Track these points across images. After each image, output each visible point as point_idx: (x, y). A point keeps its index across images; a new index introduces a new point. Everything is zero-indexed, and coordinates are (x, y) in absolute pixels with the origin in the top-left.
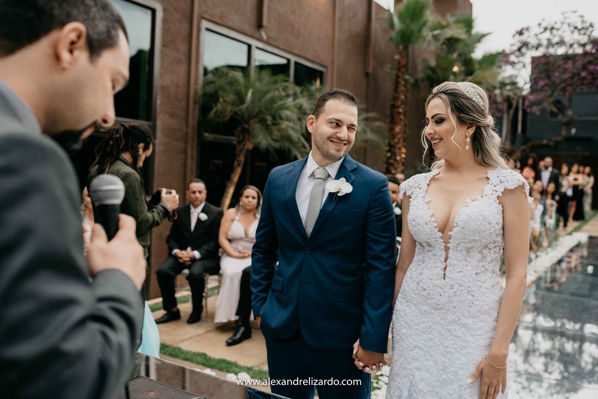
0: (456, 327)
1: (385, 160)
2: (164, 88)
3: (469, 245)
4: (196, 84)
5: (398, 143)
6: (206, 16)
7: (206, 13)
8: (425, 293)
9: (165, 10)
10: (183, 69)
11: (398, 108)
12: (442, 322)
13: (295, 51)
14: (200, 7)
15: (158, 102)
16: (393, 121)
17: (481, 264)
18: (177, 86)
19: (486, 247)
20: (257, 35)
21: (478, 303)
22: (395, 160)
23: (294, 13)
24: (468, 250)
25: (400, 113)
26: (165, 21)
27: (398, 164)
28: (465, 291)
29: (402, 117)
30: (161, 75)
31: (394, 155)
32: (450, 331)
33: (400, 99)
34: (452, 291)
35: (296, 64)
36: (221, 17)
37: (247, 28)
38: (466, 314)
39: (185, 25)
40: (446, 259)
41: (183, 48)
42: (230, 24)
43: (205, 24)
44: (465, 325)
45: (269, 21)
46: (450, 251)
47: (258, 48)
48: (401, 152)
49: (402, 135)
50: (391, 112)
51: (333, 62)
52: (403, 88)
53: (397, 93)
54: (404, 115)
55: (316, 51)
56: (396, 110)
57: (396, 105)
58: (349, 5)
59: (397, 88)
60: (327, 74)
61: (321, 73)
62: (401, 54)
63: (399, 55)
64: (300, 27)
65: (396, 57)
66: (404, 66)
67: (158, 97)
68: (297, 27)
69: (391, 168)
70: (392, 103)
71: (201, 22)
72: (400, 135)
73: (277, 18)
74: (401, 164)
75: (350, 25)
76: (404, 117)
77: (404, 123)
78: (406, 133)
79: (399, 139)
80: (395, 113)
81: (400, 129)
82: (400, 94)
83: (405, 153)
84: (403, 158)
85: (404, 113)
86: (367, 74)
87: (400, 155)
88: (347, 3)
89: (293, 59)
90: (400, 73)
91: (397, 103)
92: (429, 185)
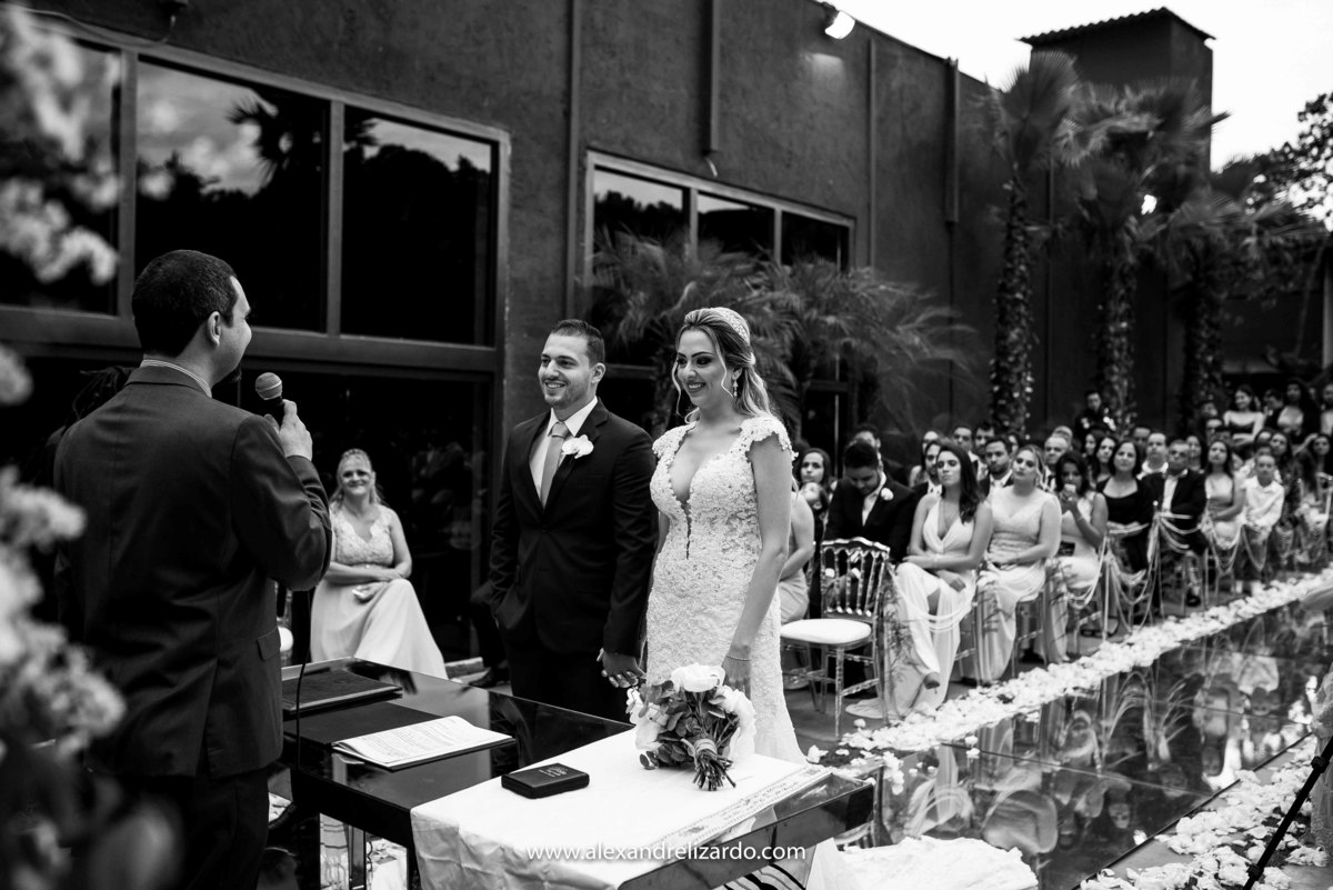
0: (702, 618)
1: (989, 401)
2: (515, 282)
3: (712, 515)
4: (579, 271)
5: (1016, 363)
6: (594, 143)
7: (597, 138)
8: (669, 578)
9: (514, 141)
10: (551, 246)
11: (1012, 291)
12: (688, 612)
13: (781, 193)
14: (583, 129)
15: (507, 309)
16: (1004, 321)
17: (729, 538)
18: (542, 279)
19: (734, 516)
20: (700, 169)
21: (725, 586)
22: (1011, 399)
23: (778, 119)
24: (712, 521)
25: (1017, 302)
26: (514, 161)
27: (1017, 407)
28: (710, 572)
29: (1022, 309)
30: (511, 260)
31: (1007, 389)
32: (696, 623)
33: (1017, 273)
34: (696, 573)
35: (785, 214)
36: (624, 143)
37: (678, 157)
38: (712, 599)
39: (556, 165)
40: (689, 533)
41: (552, 206)
42: (645, 153)
43: (593, 158)
44: (710, 615)
45: (724, 139)
46: (693, 524)
47: (702, 193)
48: (1023, 381)
49: (1025, 346)
50: (999, 300)
51: (869, 206)
52: (1023, 250)
53: (1011, 261)
54: (1026, 305)
55: (829, 187)
56: (1009, 297)
57: (1009, 285)
58: (901, 89)
59: (1009, 250)
60: (855, 231)
61: (845, 230)
62: (1015, 180)
63: (1012, 182)
64: (791, 144)
65: (1008, 187)
66: (1022, 204)
67: (507, 301)
68: (785, 145)
69: (1002, 416)
70: (1000, 282)
71: (585, 155)
72: (1020, 348)
73: (742, 131)
74: (1024, 408)
75: (904, 128)
76: (1027, 309)
77: (1028, 321)
78: (1033, 343)
79: (1017, 355)
80: (1008, 301)
81: (1019, 335)
82: (1016, 262)
83: (1032, 385)
84: (1028, 394)
85: (1026, 300)
86: (949, 225)
87: (1022, 389)
88: (895, 84)
89: (779, 208)
90: (1015, 218)
91: (1010, 281)
92: (681, 443)
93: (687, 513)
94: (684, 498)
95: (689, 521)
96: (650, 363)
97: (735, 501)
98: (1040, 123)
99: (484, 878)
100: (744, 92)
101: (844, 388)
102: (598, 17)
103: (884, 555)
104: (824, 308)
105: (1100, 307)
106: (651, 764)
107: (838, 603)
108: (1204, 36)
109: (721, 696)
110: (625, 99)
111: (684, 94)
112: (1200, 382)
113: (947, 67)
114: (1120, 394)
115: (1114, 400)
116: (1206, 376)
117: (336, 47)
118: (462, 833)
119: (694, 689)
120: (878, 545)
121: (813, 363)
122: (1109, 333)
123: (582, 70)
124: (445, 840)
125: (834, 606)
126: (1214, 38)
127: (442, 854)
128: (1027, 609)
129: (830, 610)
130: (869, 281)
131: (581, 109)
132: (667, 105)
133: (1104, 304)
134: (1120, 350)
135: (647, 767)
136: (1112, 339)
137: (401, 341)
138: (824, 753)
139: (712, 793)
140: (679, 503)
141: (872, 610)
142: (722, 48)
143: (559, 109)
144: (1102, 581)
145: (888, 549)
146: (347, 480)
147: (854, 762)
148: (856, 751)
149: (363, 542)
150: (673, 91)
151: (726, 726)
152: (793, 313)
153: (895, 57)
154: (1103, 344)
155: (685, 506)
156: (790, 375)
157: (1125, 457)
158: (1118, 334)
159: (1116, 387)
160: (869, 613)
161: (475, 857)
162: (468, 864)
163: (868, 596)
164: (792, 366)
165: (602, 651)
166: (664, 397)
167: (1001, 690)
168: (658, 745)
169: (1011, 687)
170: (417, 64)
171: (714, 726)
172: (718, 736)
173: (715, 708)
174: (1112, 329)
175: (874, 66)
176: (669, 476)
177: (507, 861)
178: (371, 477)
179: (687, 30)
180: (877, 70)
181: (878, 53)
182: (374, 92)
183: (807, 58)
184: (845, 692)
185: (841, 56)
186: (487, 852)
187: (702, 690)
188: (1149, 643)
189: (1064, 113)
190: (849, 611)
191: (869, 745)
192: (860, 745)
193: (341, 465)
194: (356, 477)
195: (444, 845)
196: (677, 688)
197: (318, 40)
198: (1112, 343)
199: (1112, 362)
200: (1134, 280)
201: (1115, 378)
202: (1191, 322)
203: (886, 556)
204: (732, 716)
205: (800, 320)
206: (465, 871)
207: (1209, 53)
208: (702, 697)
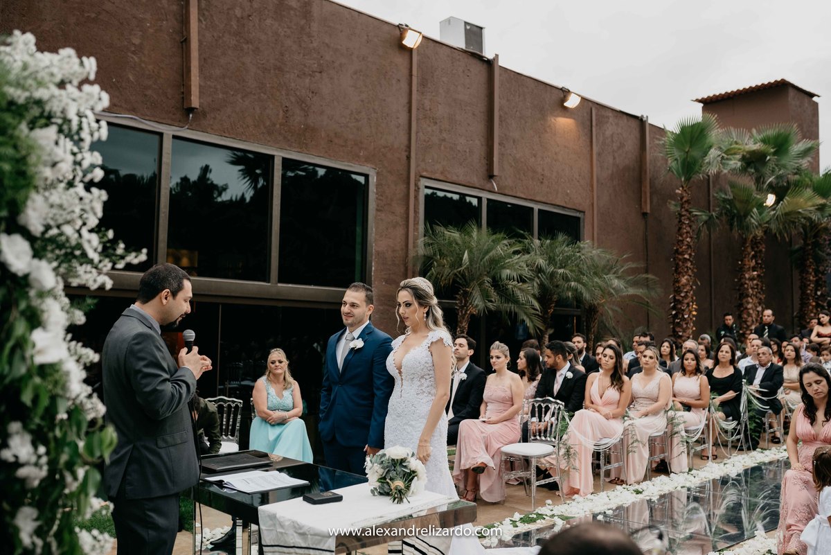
0: (407, 427)
2: (378, 253)
3: (412, 377)
4: (415, 246)
5: (686, 297)
6: (424, 174)
7: (426, 171)
9: (378, 174)
10: (400, 232)
11: (683, 254)
12: (401, 424)
13: (537, 199)
14: (417, 166)
15: (373, 268)
16: (678, 271)
17: (420, 388)
18: (394, 251)
19: (422, 377)
20: (488, 186)
21: (418, 411)
22: (683, 319)
23: (535, 156)
24: (412, 380)
25: (685, 260)
26: (378, 185)
27: (687, 324)
29: (689, 264)
31: (680, 312)
33: (686, 243)
34: (404, 405)
35: (540, 211)
36: (442, 173)
37: (475, 180)
38: (412, 418)
39: (402, 187)
41: (400, 210)
42: (455, 179)
43: (423, 182)
45: (502, 169)
46: (403, 381)
47: (489, 200)
48: (690, 308)
49: (691, 287)
50: (674, 260)
51: (593, 204)
52: (688, 229)
53: (681, 236)
54: (691, 262)
55: (567, 194)
56: (680, 257)
57: (681, 250)
58: (612, 135)
59: (680, 229)
60: (584, 219)
61: (578, 219)
62: (683, 187)
63: (681, 189)
64: (543, 170)
65: (678, 191)
66: (687, 201)
67: (373, 264)
68: (539, 170)
69: (678, 329)
70: (675, 248)
71: (419, 180)
72: (688, 288)
73: (513, 164)
74: (692, 324)
75: (614, 158)
76: (691, 264)
77: (692, 271)
78: (697, 285)
79: (687, 292)
80: (680, 260)
81: (687, 279)
82: (684, 236)
83: (696, 310)
84: (694, 316)
85: (691, 259)
86: (645, 214)
87: (691, 312)
88: (608, 133)
89: (536, 207)
90: (683, 210)
91: (681, 248)
92: (403, 342)
93: (401, 376)
94: (399, 369)
95: (402, 379)
96: (455, 299)
97: (422, 369)
98: (695, 153)
99: (285, 535)
100: (514, 141)
101: (578, 312)
102: (427, 103)
103: (561, 406)
104: (558, 265)
105: (740, 263)
106: (376, 494)
107: (538, 434)
108: (811, 95)
109: (409, 462)
110: (442, 148)
111: (478, 145)
112: (811, 307)
113: (641, 121)
114: (754, 316)
115: (750, 319)
116: (814, 304)
117: (278, 126)
118: (277, 516)
119: (395, 458)
120: (558, 401)
121: (555, 297)
122: (745, 278)
123: (417, 133)
124: (271, 520)
125: (535, 436)
126: (819, 96)
127: (270, 526)
128: (658, 440)
129: (533, 438)
130: (589, 249)
131: (416, 154)
132: (468, 150)
133: (742, 261)
134: (752, 288)
135: (374, 495)
136: (747, 282)
137: (312, 287)
138: (522, 516)
139: (399, 505)
140: (397, 371)
141: (555, 438)
142: (500, 117)
143: (404, 154)
144: (707, 426)
145: (563, 404)
146: (273, 366)
147: (538, 521)
148: (541, 516)
149: (279, 399)
150: (471, 142)
151: (410, 476)
152: (540, 270)
153: (608, 117)
154: (742, 285)
155: (400, 373)
156: (536, 305)
157: (724, 353)
158: (752, 279)
159: (751, 311)
160: (553, 440)
161: (282, 526)
162: (280, 530)
163: (553, 430)
164: (539, 300)
165: (367, 446)
166: (463, 318)
167: (637, 487)
168: (379, 484)
169: (644, 485)
170: (323, 134)
171: (404, 475)
172: (406, 480)
173: (405, 467)
174: (747, 276)
175: (594, 123)
176: (394, 358)
177: (295, 527)
178: (286, 363)
179: (481, 107)
180: (597, 125)
181: (597, 115)
182: (299, 150)
183: (553, 120)
184: (538, 483)
185: (574, 119)
186: (287, 523)
187: (399, 458)
188: (738, 463)
189: (710, 147)
190: (543, 438)
191: (549, 513)
192: (544, 513)
193: (269, 357)
194: (277, 364)
195: (271, 522)
196: (387, 457)
197: (268, 123)
198: (748, 284)
199: (747, 296)
200: (764, 246)
201: (750, 306)
202: (803, 270)
203: (562, 408)
204: (414, 472)
205: (544, 274)
206: (279, 534)
207: (816, 104)
208: (399, 461)
